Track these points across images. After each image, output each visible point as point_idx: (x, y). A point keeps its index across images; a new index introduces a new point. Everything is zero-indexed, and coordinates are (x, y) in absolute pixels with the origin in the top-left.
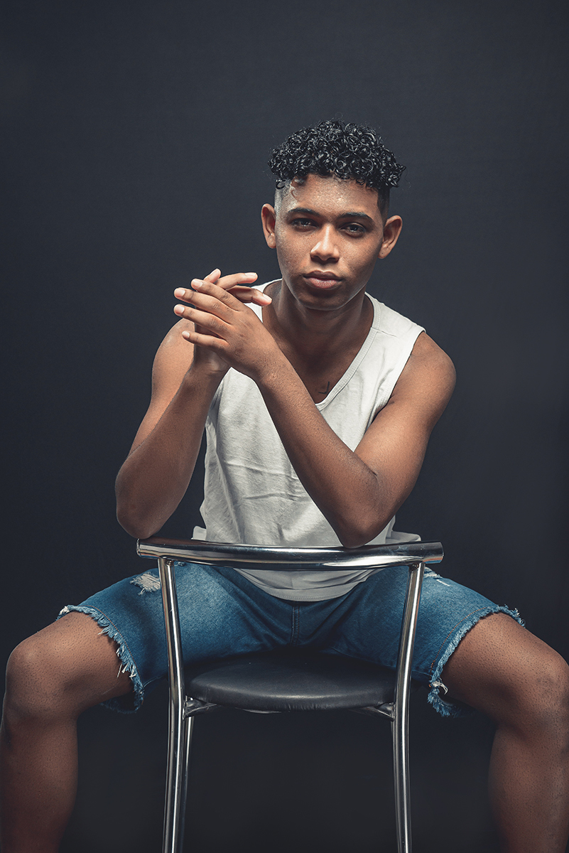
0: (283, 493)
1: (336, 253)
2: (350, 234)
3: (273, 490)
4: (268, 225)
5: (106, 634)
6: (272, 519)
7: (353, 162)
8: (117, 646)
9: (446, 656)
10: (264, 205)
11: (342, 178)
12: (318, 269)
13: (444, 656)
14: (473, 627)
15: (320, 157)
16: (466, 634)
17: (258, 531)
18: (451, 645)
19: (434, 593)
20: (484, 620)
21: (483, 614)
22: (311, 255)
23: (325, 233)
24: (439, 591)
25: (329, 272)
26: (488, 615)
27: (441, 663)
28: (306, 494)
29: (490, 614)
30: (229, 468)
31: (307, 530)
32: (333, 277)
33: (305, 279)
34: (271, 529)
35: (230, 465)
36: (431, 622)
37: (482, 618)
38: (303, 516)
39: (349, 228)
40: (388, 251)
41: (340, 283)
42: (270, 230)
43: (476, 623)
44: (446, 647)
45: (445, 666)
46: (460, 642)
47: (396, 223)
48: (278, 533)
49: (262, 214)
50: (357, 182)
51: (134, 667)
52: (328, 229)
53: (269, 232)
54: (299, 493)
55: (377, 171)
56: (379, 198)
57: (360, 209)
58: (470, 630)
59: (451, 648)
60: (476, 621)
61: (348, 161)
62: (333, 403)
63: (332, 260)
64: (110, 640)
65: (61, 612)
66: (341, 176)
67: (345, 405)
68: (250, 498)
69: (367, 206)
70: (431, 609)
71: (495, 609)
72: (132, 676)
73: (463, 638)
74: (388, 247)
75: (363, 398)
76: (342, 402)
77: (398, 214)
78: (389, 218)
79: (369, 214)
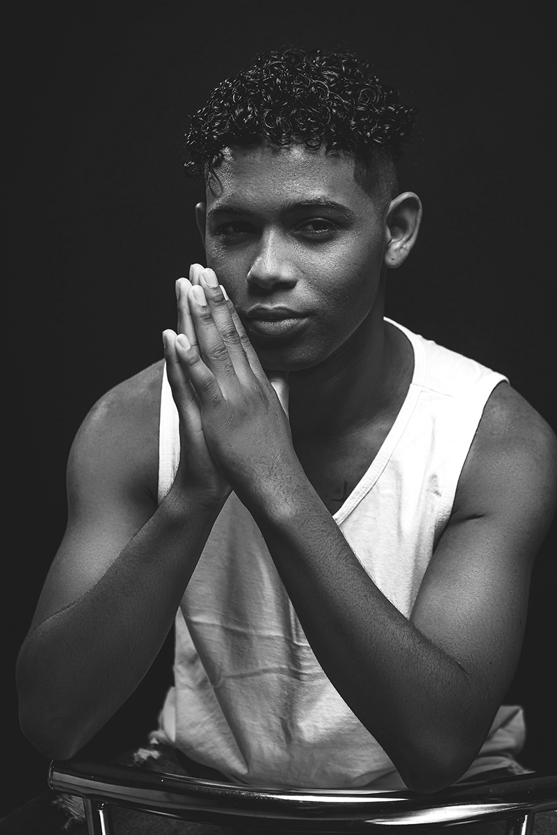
0: (284, 666)
2: (312, 236)
3: (267, 662)
6: (271, 710)
17: (251, 730)
22: (248, 282)
28: (318, 669)
30: (196, 627)
31: (329, 726)
33: (246, 322)
34: (270, 725)
35: (197, 623)
38: (319, 704)
39: (310, 227)
40: (404, 253)
41: (304, 321)
47: (410, 205)
48: (281, 732)
54: (310, 667)
62: (354, 516)
63: (281, 286)
67: (375, 519)
68: (233, 677)
69: (332, 186)
74: (399, 248)
75: (403, 506)
76: (370, 514)
77: (408, 191)
78: (394, 197)
79: (339, 200)
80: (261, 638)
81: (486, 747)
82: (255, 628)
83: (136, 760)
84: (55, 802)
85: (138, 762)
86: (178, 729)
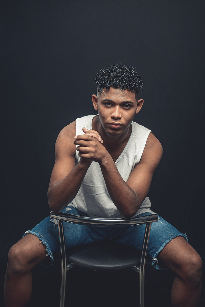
1: (120, 116)
2: (125, 108)
4: (94, 102)
5: (42, 243)
7: (127, 83)
8: (46, 247)
9: (159, 251)
10: (93, 95)
11: (123, 89)
12: (114, 122)
13: (159, 250)
14: (170, 242)
15: (115, 82)
16: (167, 244)
18: (162, 247)
19: (157, 226)
20: (174, 239)
21: (174, 237)
22: (111, 116)
23: (116, 109)
24: (159, 226)
25: (118, 123)
26: (175, 237)
27: (157, 252)
29: (176, 237)
32: (119, 124)
33: (109, 125)
36: (155, 237)
37: (173, 238)
39: (125, 106)
40: (139, 111)
41: (121, 126)
42: (95, 103)
43: (171, 240)
44: (160, 247)
45: (159, 253)
46: (165, 246)
47: (142, 101)
49: (92, 98)
50: (128, 90)
51: (51, 254)
52: (117, 107)
53: (95, 104)
55: (135, 86)
56: (136, 95)
57: (129, 100)
58: (169, 242)
59: (161, 248)
60: (171, 239)
61: (125, 83)
62: (118, 163)
63: (119, 118)
64: (44, 245)
65: (26, 233)
66: (122, 89)
69: (131, 99)
70: (156, 232)
71: (178, 235)
72: (50, 257)
73: (166, 245)
75: (129, 162)
76: (122, 163)
77: (142, 98)
78: (139, 100)
79: (132, 101)
80: (97, 187)
81: (141, 207)
82: (96, 185)
83: (67, 210)
84: (50, 220)
85: (67, 211)
86: (77, 205)
